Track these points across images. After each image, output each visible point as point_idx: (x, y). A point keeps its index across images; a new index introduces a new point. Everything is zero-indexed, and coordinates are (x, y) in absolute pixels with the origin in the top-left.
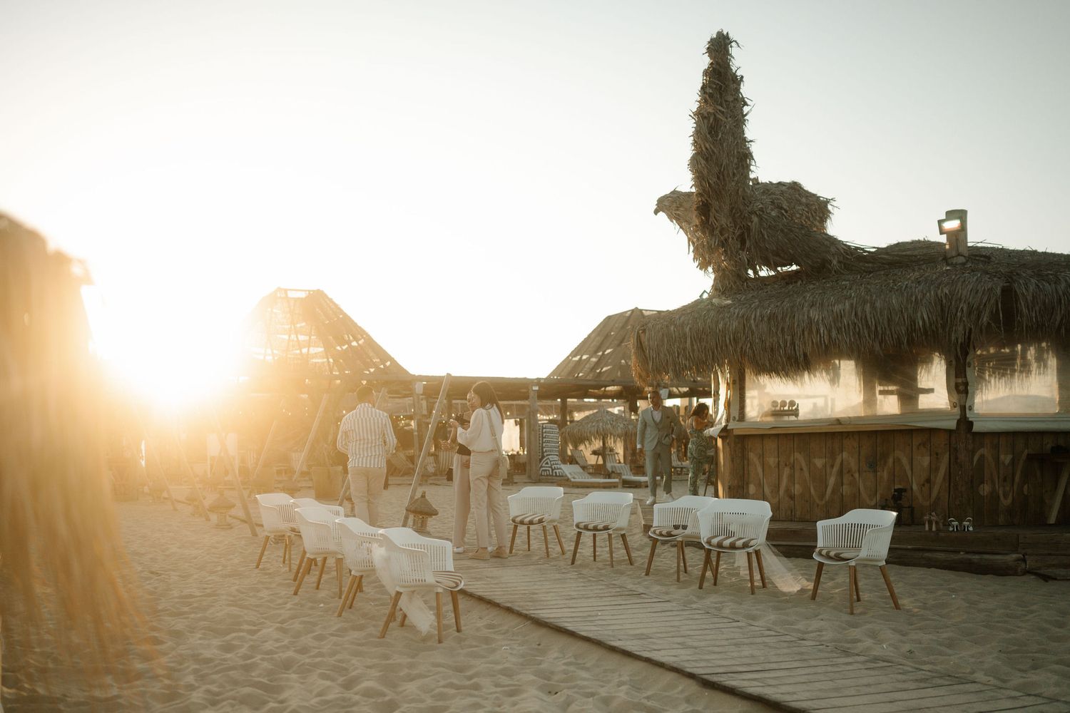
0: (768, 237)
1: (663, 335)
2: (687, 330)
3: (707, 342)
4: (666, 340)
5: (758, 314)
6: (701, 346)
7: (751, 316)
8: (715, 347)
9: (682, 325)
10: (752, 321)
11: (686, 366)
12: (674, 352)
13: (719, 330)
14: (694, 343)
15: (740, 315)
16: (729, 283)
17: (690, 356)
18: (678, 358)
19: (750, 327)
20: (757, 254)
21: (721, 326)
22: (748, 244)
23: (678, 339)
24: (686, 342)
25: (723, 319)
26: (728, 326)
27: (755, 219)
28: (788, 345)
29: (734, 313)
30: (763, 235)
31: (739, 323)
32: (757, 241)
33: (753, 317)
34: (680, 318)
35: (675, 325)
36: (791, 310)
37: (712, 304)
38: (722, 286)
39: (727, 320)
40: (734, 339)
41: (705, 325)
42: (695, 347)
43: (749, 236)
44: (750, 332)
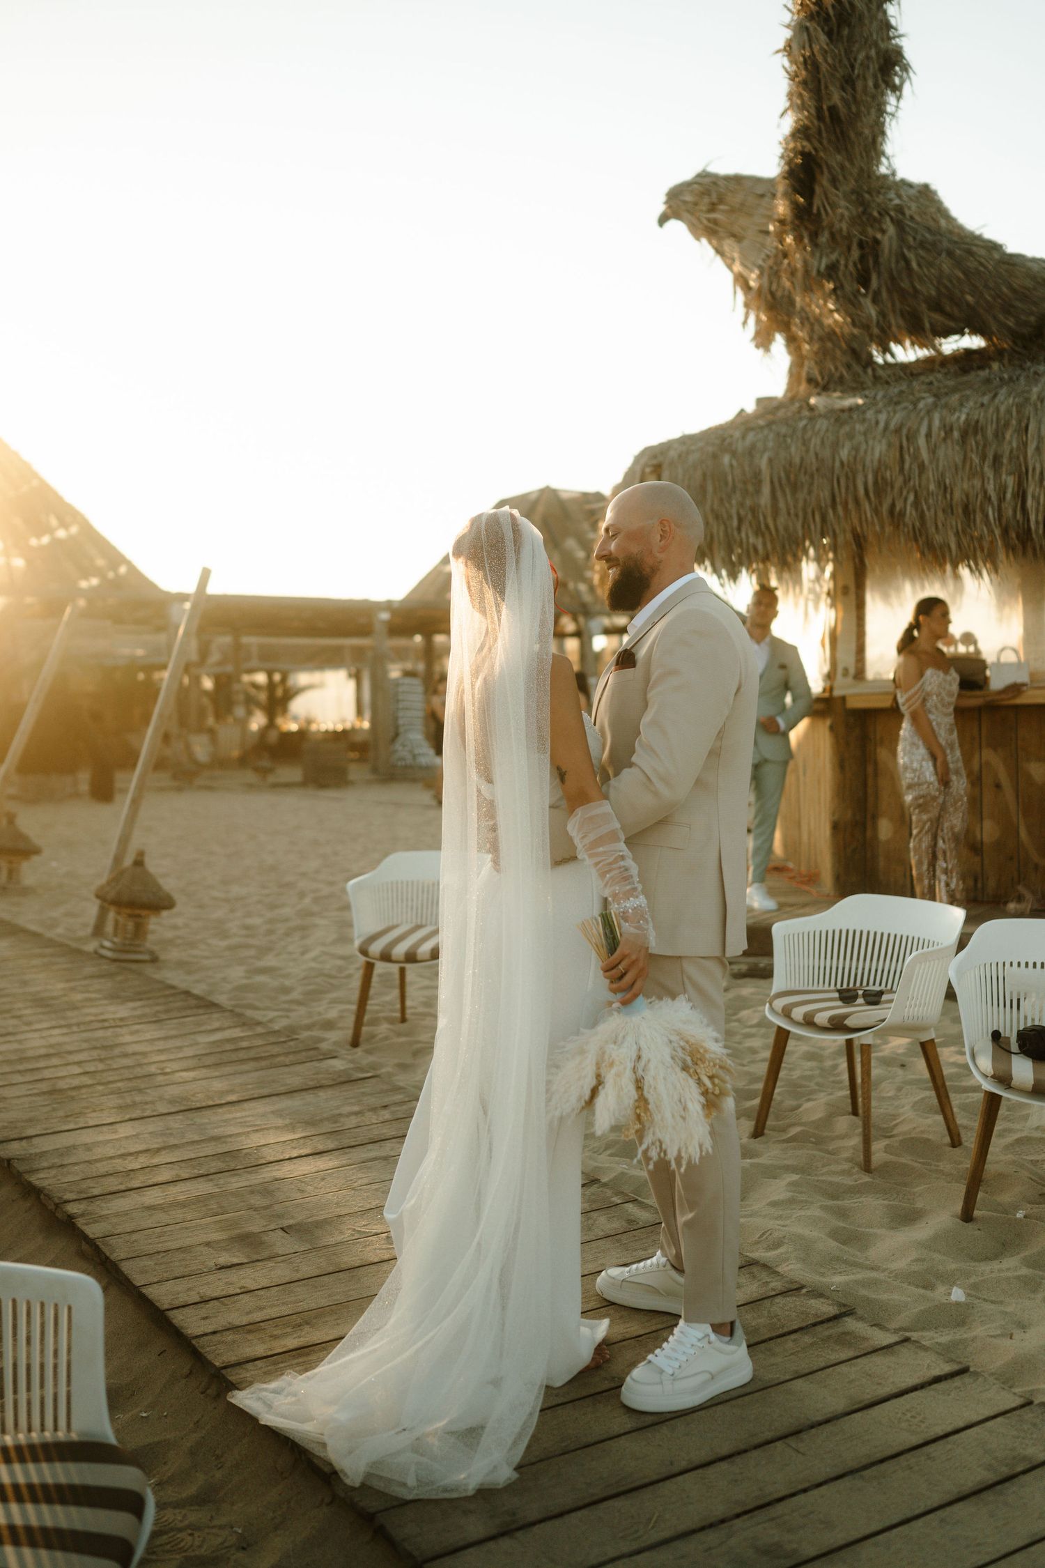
0: (919, 265)
1: (704, 475)
2: (764, 464)
3: (810, 492)
4: (710, 488)
5: (936, 423)
6: (796, 501)
7: (918, 430)
8: (829, 502)
9: (751, 451)
10: (922, 441)
11: (756, 550)
12: (730, 517)
13: (842, 463)
14: (779, 494)
15: (892, 426)
16: (836, 369)
17: (767, 527)
18: (739, 529)
19: (916, 456)
20: (893, 305)
21: (844, 453)
22: (874, 283)
23: (739, 485)
24: (758, 491)
25: (850, 436)
26: (862, 453)
27: (891, 230)
28: (1009, 496)
29: (877, 423)
30: (907, 262)
31: (890, 445)
32: (895, 273)
33: (923, 430)
34: (744, 437)
35: (734, 454)
36: (1018, 412)
37: (811, 409)
38: (821, 373)
39: (862, 438)
40: (876, 483)
41: (807, 451)
42: (782, 505)
43: (876, 262)
44: (915, 467)
